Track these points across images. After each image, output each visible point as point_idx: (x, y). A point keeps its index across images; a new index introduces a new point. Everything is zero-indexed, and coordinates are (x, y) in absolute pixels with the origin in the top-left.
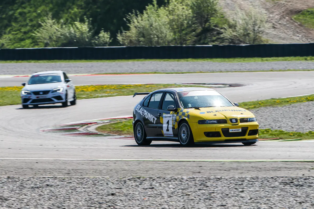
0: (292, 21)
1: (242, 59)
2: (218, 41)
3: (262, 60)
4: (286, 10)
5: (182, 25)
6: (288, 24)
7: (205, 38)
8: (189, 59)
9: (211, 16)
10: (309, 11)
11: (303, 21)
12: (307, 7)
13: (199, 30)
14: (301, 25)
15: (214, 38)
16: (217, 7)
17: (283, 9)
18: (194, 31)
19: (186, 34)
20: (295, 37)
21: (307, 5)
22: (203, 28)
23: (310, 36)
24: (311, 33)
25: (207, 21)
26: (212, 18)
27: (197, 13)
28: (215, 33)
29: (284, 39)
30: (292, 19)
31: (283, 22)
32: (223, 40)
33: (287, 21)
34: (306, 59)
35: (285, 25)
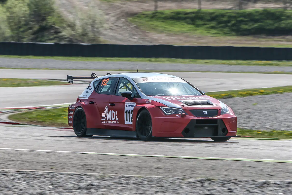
0: (127, 23)
1: (84, 58)
2: (55, 40)
3: (106, 60)
4: (122, 12)
5: (20, 22)
6: (124, 26)
7: (43, 36)
8: (31, 56)
9: (49, 15)
10: (144, 14)
11: (139, 24)
12: (142, 10)
13: (36, 28)
14: (137, 27)
15: (52, 37)
16: (55, 7)
17: (118, 11)
18: (30, 29)
19: (23, 32)
20: (131, 39)
21: (143, 8)
22: (40, 26)
23: (147, 39)
24: (147, 36)
25: (44, 19)
26: (49, 17)
27: (35, 11)
28: (52, 31)
29: (121, 40)
30: (127, 22)
31: (119, 24)
32: (61, 38)
33: (123, 23)
34: (150, 61)
35: (121, 27)
